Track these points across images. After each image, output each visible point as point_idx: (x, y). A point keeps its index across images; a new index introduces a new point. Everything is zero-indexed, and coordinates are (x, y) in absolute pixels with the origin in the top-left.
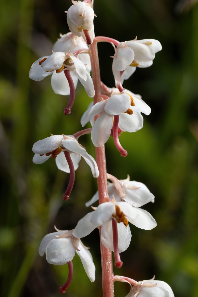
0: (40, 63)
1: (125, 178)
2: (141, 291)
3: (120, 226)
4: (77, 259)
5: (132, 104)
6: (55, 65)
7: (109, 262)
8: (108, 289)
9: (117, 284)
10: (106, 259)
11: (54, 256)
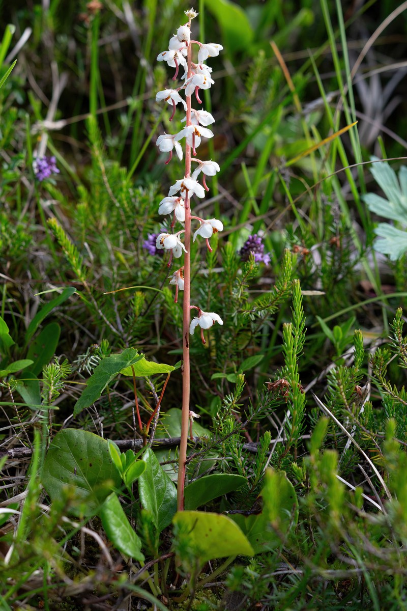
0: (163, 55)
1: (201, 109)
2: (204, 166)
3: (196, 137)
4: (174, 150)
5: (205, 80)
6: (170, 58)
7: (189, 152)
8: (188, 164)
9: (192, 162)
10: (188, 150)
11: (163, 148)
